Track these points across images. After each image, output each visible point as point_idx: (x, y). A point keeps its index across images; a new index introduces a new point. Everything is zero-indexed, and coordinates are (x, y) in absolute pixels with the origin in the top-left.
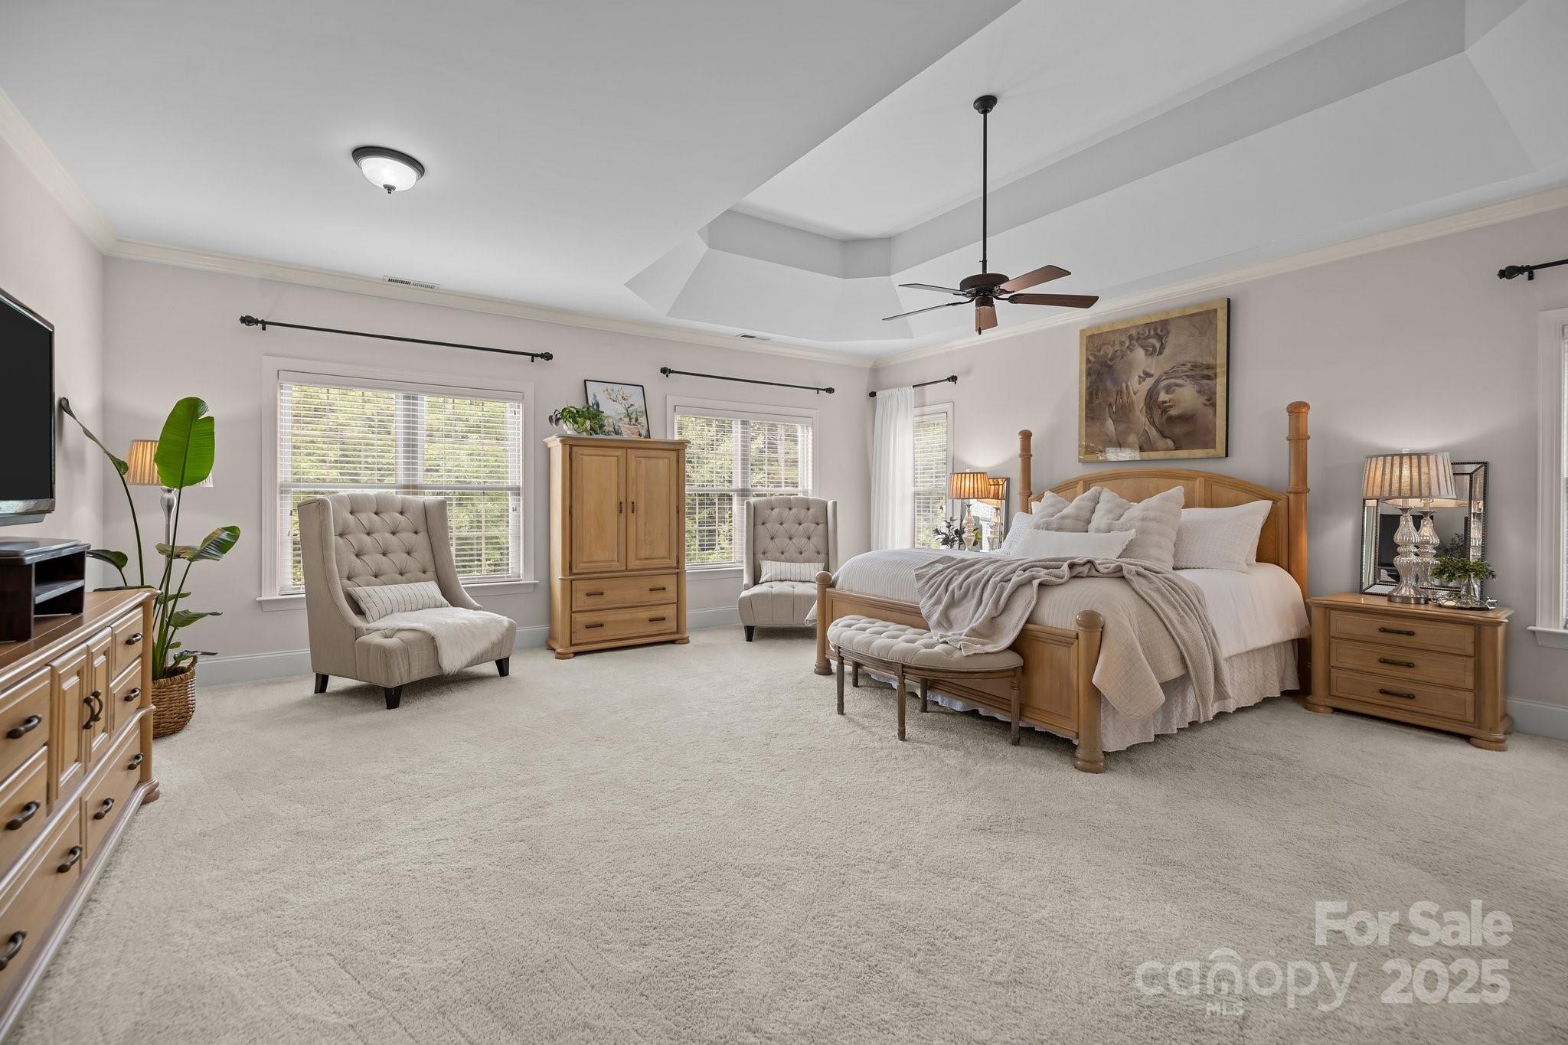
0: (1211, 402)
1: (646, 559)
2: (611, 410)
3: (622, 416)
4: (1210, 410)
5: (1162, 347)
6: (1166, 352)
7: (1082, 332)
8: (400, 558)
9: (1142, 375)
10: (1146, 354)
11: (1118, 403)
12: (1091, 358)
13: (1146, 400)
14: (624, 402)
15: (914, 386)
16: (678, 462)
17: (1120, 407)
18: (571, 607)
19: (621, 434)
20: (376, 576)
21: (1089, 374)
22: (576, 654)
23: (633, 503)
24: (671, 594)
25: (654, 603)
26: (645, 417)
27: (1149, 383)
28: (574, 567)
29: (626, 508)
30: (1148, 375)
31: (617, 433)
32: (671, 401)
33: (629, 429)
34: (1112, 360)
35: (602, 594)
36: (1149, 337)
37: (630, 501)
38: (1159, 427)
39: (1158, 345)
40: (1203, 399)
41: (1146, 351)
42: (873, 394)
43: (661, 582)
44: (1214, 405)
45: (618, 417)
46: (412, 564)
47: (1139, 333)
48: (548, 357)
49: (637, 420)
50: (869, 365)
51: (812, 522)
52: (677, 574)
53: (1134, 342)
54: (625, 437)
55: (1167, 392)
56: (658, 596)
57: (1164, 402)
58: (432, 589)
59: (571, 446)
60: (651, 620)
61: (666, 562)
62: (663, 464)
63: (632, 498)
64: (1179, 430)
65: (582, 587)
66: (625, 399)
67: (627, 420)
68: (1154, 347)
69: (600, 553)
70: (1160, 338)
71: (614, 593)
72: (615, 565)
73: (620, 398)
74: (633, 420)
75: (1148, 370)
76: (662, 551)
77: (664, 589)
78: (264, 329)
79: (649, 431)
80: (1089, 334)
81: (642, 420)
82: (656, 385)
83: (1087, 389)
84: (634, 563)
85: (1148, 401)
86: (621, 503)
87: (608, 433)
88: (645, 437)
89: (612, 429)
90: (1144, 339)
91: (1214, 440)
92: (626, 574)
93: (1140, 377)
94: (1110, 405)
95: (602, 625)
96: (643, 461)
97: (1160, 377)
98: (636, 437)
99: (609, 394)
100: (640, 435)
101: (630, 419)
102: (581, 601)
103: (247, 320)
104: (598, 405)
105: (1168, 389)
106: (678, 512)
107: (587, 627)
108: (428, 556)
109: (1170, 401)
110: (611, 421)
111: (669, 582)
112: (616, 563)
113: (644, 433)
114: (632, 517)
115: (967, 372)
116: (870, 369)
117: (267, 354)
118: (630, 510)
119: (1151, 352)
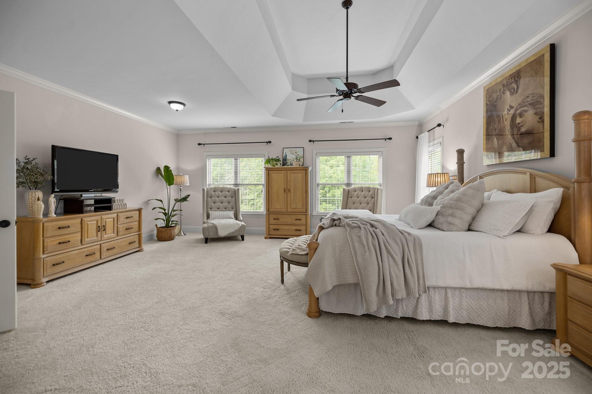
0: (541, 120)
1: (294, 209)
2: (291, 157)
3: (294, 159)
4: (541, 125)
5: (518, 88)
6: (520, 90)
7: (484, 87)
8: (225, 204)
9: (509, 108)
10: (510, 94)
11: (498, 128)
12: (488, 103)
13: (510, 124)
14: (296, 154)
15: (428, 131)
16: (306, 174)
17: (499, 130)
18: (269, 223)
19: (293, 165)
20: (218, 209)
21: (487, 112)
22: (271, 238)
23: (289, 189)
24: (303, 222)
25: (297, 224)
26: (303, 159)
27: (512, 111)
28: (270, 210)
29: (287, 191)
30: (512, 107)
31: (291, 165)
32: (315, 152)
33: (296, 163)
34: (496, 102)
35: (278, 219)
36: (511, 83)
37: (288, 188)
38: (516, 140)
39: (516, 87)
40: (537, 118)
41: (511, 92)
42: (417, 137)
43: (299, 217)
44: (543, 122)
45: (292, 160)
46: (229, 206)
47: (507, 82)
48: (270, 142)
49: (299, 160)
50: (417, 123)
51: (370, 197)
52: (306, 215)
53: (505, 88)
54: (294, 166)
55: (521, 117)
56: (298, 222)
57: (519, 124)
58: (231, 214)
59: (269, 171)
60: (296, 230)
61: (301, 210)
62: (300, 175)
63: (289, 187)
64: (526, 140)
65: (272, 216)
66: (296, 153)
67: (296, 160)
68: (514, 89)
69: (278, 206)
70: (516, 82)
71: (284, 219)
72: (283, 210)
73: (295, 153)
74: (298, 160)
75: (511, 104)
76: (300, 206)
77: (300, 220)
78: (204, 145)
79: (303, 163)
80: (487, 88)
81: (302, 160)
82: (309, 147)
83: (486, 121)
84: (289, 210)
85: (511, 124)
86: (285, 189)
87: (288, 165)
88: (301, 166)
89: (290, 164)
90: (510, 85)
91: (543, 146)
92: (287, 213)
93: (508, 109)
94: (496, 129)
95: (278, 230)
96: (293, 174)
97: (517, 107)
98: (298, 166)
99: (291, 152)
100: (300, 165)
101: (297, 160)
102: (272, 221)
103: (199, 144)
104: (286, 156)
105: (521, 115)
106: (306, 192)
107: (274, 230)
108: (234, 204)
109: (521, 123)
110: (290, 161)
111: (303, 217)
112: (283, 209)
113: (301, 164)
114: (289, 194)
115: (447, 120)
116: (418, 125)
117: (205, 152)
118: (288, 191)
119: (514, 92)
